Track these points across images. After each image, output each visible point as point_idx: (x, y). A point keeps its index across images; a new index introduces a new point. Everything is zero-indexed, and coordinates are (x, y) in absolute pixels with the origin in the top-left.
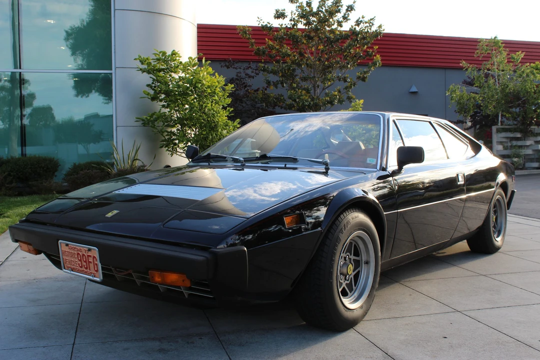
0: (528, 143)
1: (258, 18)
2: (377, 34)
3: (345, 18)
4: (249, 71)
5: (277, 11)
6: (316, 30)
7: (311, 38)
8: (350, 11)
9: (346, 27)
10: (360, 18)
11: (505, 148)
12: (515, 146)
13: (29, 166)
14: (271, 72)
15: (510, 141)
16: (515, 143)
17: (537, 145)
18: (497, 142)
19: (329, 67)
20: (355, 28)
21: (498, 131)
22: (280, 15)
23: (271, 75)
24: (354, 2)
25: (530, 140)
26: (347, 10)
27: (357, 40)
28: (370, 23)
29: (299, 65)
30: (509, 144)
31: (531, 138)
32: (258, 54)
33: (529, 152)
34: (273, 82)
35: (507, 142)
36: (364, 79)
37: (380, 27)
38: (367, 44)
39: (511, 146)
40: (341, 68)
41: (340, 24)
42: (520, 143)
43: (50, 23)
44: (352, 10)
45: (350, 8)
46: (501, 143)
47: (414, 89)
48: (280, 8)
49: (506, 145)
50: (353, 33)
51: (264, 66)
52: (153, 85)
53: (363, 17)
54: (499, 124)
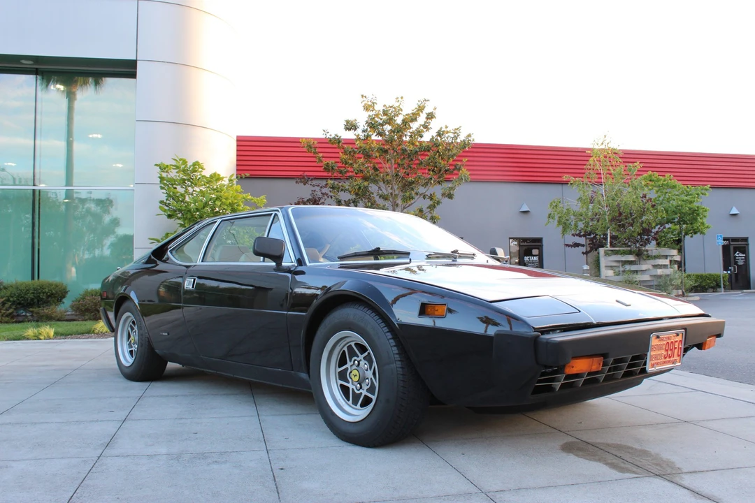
0: (644, 267)
1: (324, 131)
2: (465, 144)
3: (426, 127)
4: (326, 190)
5: (347, 122)
6: (390, 141)
7: (386, 152)
8: (430, 119)
9: (427, 137)
10: (441, 128)
11: (617, 274)
12: (628, 271)
13: (31, 291)
14: (342, 190)
15: (622, 265)
16: (628, 267)
17: (655, 270)
18: (606, 266)
19: (412, 183)
20: (437, 139)
21: (606, 254)
22: (351, 126)
23: (343, 192)
24: (435, 109)
25: (647, 264)
26: (427, 118)
27: (438, 152)
28: (455, 133)
29: (375, 182)
30: (621, 269)
31: (648, 261)
32: (327, 168)
33: (646, 277)
34: (345, 201)
35: (618, 267)
36: (450, 196)
37: (469, 136)
38: (452, 156)
39: (624, 271)
40: (426, 184)
41: (419, 133)
42: (634, 268)
43: (97, 138)
44: (432, 118)
45: (430, 116)
46: (611, 268)
47: (525, 208)
48: (351, 118)
49: (617, 270)
50: (434, 144)
51: (333, 184)
52: (168, 202)
53: (447, 127)
54: (608, 245)
